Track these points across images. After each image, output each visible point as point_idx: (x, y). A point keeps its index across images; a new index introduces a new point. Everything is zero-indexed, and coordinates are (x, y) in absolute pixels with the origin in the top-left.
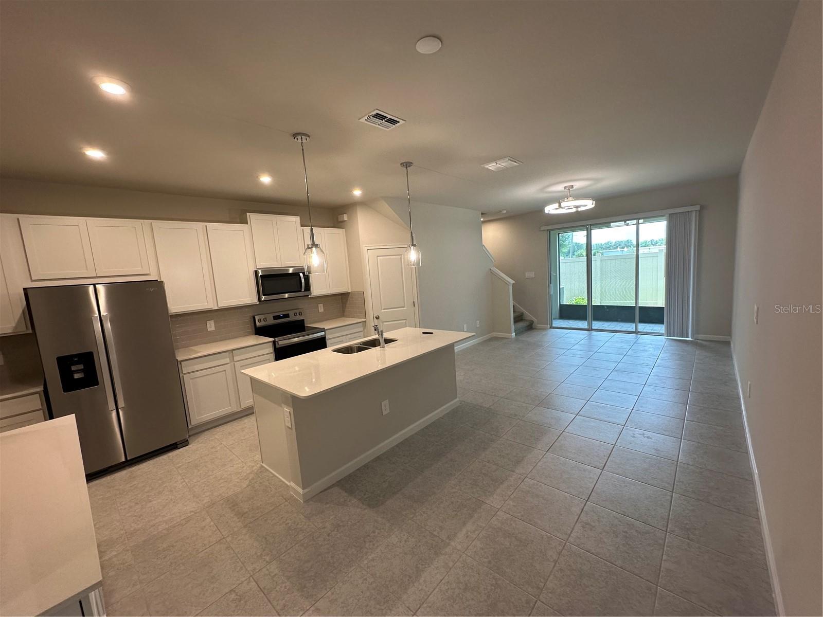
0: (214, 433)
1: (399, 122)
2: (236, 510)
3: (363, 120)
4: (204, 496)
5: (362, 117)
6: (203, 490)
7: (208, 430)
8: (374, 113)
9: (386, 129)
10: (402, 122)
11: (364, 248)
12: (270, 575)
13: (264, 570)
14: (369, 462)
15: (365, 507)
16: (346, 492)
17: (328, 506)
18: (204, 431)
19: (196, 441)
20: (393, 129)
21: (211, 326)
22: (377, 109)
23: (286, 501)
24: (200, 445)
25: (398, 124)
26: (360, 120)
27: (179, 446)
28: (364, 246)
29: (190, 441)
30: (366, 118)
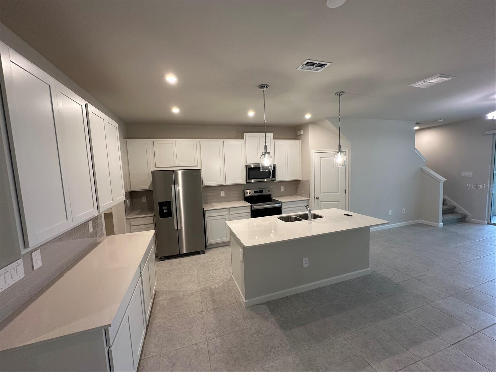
0: (217, 250)
1: (326, 65)
2: (213, 298)
3: (299, 69)
4: (202, 284)
5: (299, 67)
6: (203, 280)
7: (215, 247)
8: (306, 62)
9: (318, 72)
10: (328, 64)
11: (312, 152)
12: (215, 345)
13: (214, 340)
14: (290, 296)
15: (278, 326)
16: (270, 311)
17: (257, 315)
18: (213, 248)
19: (209, 252)
20: (323, 70)
21: (223, 193)
22: (308, 59)
23: (237, 303)
24: (209, 255)
25: (326, 66)
26: (297, 69)
27: (201, 253)
28: (312, 150)
29: (206, 252)
30: (301, 67)
